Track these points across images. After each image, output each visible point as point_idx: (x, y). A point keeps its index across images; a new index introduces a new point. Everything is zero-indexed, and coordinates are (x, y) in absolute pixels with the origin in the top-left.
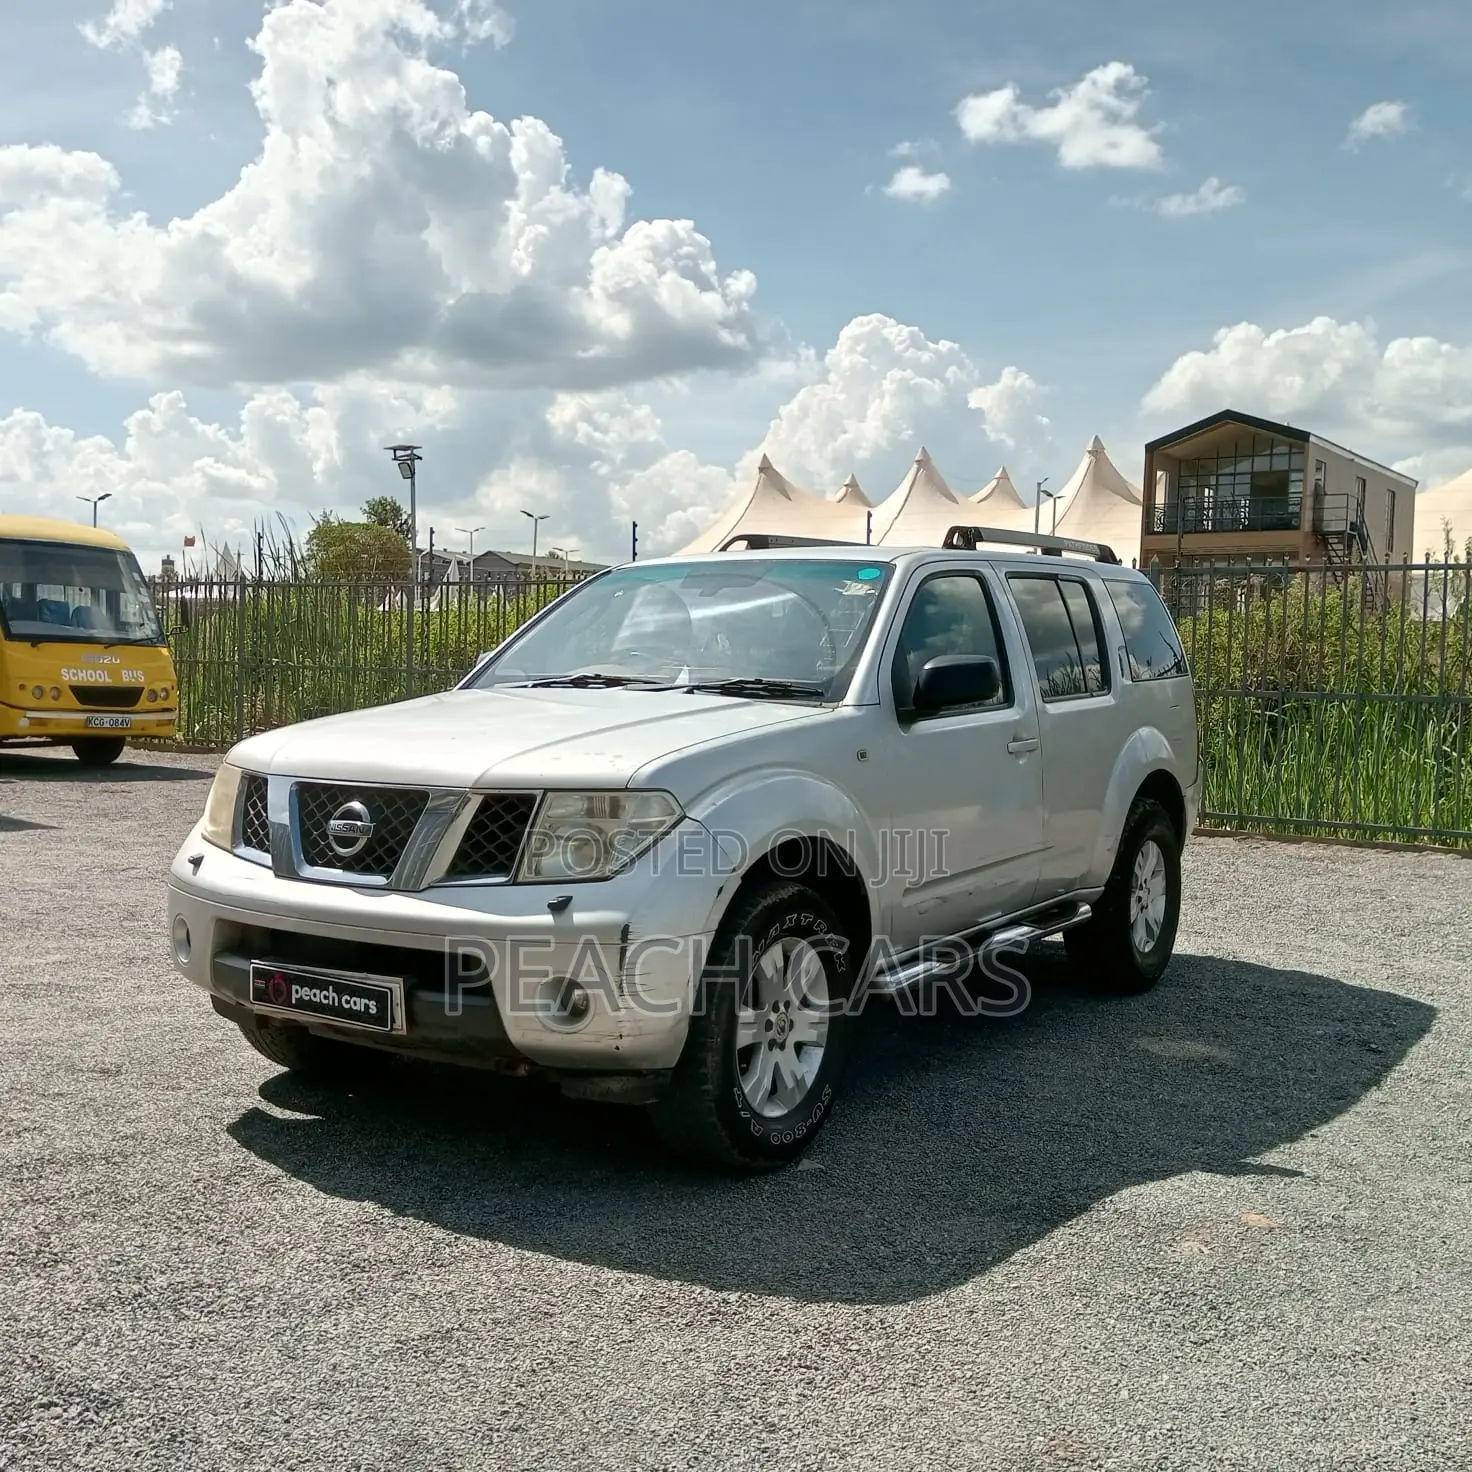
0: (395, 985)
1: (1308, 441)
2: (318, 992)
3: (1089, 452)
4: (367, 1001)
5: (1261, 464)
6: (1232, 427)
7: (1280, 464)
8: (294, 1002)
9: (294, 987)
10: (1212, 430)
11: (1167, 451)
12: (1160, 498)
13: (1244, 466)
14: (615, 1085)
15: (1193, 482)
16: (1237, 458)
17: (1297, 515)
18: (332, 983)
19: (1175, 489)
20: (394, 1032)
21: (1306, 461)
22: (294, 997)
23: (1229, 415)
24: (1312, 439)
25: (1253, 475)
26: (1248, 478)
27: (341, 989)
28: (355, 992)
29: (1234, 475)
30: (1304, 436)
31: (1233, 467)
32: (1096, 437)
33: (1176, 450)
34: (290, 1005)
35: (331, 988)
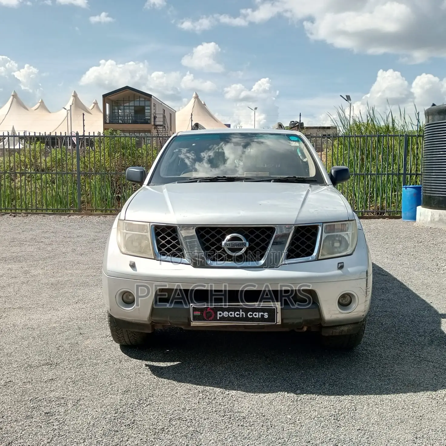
0: (278, 306)
1: (151, 97)
2: (233, 313)
3: (73, 96)
4: (263, 313)
5: (137, 104)
6: (129, 91)
7: (142, 104)
8: (218, 318)
9: (218, 313)
10: (122, 92)
11: (109, 98)
12: (108, 113)
13: (132, 104)
14: (345, 328)
15: (116, 108)
16: (129, 101)
17: (150, 119)
18: (242, 308)
19: (111, 109)
20: (277, 324)
21: (151, 103)
22: (219, 316)
23: (127, 88)
24: (152, 97)
25: (134, 106)
26: (133, 108)
27: (246, 311)
28: (254, 310)
29: (129, 106)
30: (150, 96)
31: (128, 104)
32: (75, 91)
33: (112, 97)
34: (217, 320)
35: (241, 310)
